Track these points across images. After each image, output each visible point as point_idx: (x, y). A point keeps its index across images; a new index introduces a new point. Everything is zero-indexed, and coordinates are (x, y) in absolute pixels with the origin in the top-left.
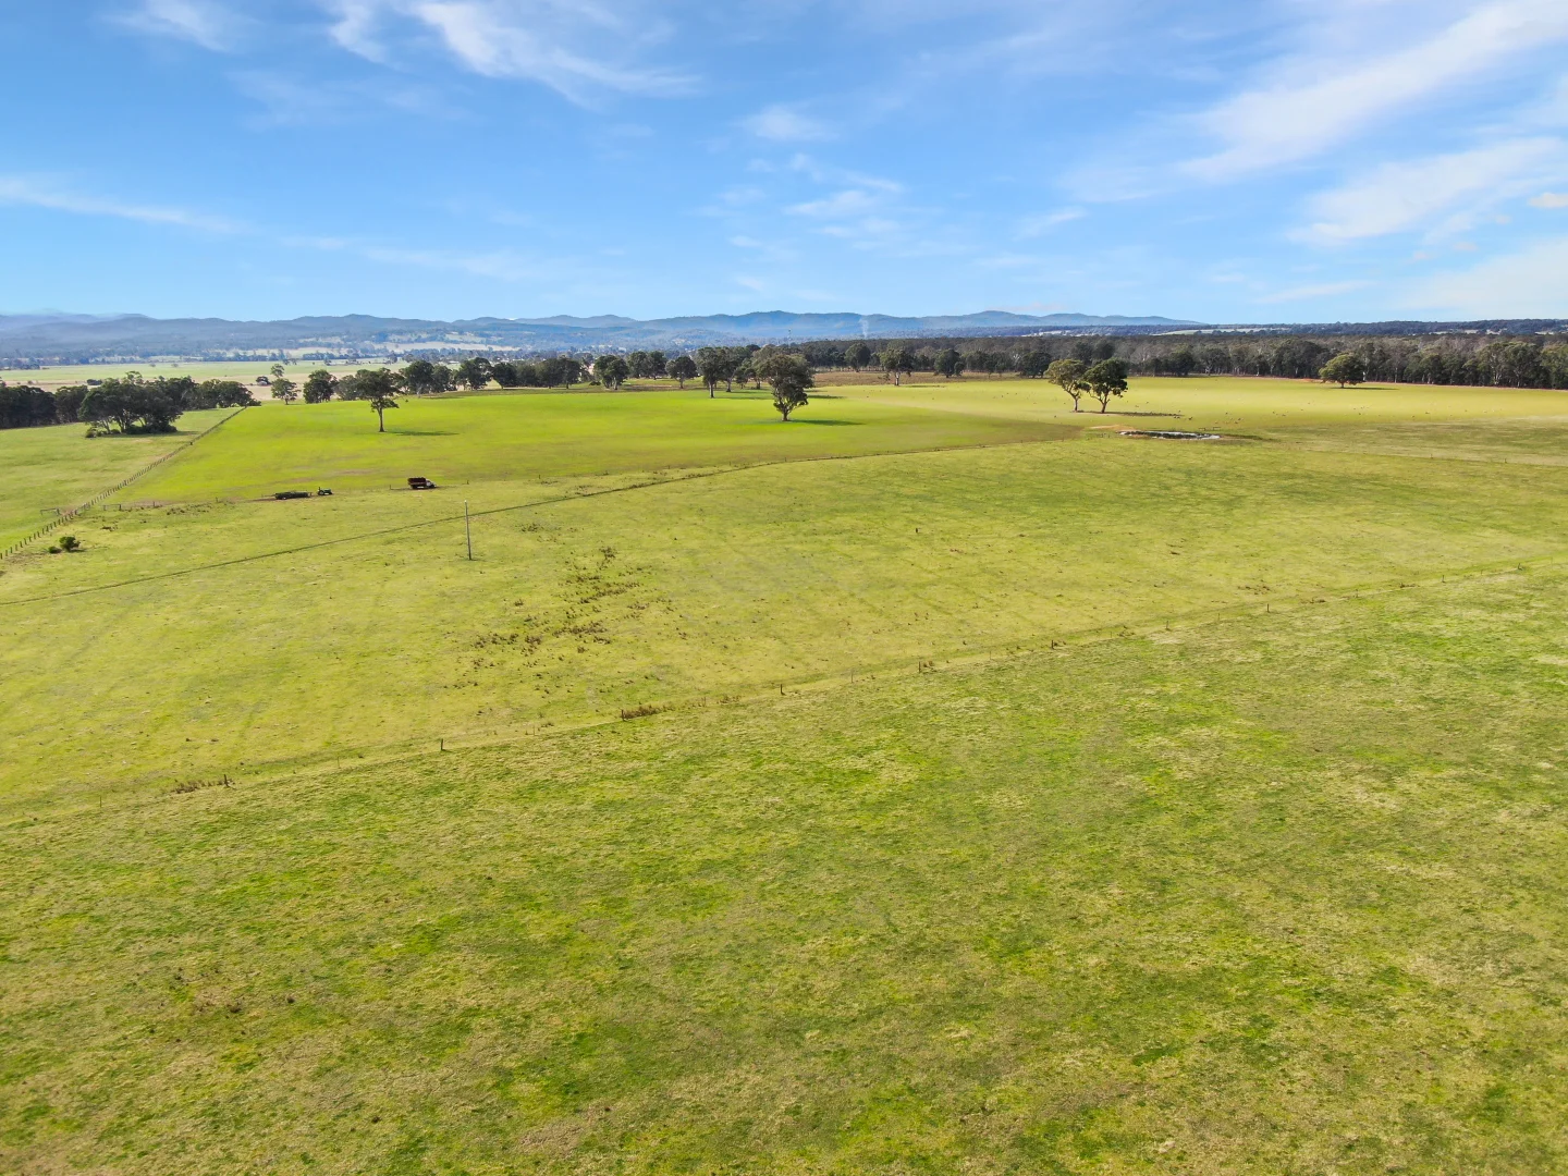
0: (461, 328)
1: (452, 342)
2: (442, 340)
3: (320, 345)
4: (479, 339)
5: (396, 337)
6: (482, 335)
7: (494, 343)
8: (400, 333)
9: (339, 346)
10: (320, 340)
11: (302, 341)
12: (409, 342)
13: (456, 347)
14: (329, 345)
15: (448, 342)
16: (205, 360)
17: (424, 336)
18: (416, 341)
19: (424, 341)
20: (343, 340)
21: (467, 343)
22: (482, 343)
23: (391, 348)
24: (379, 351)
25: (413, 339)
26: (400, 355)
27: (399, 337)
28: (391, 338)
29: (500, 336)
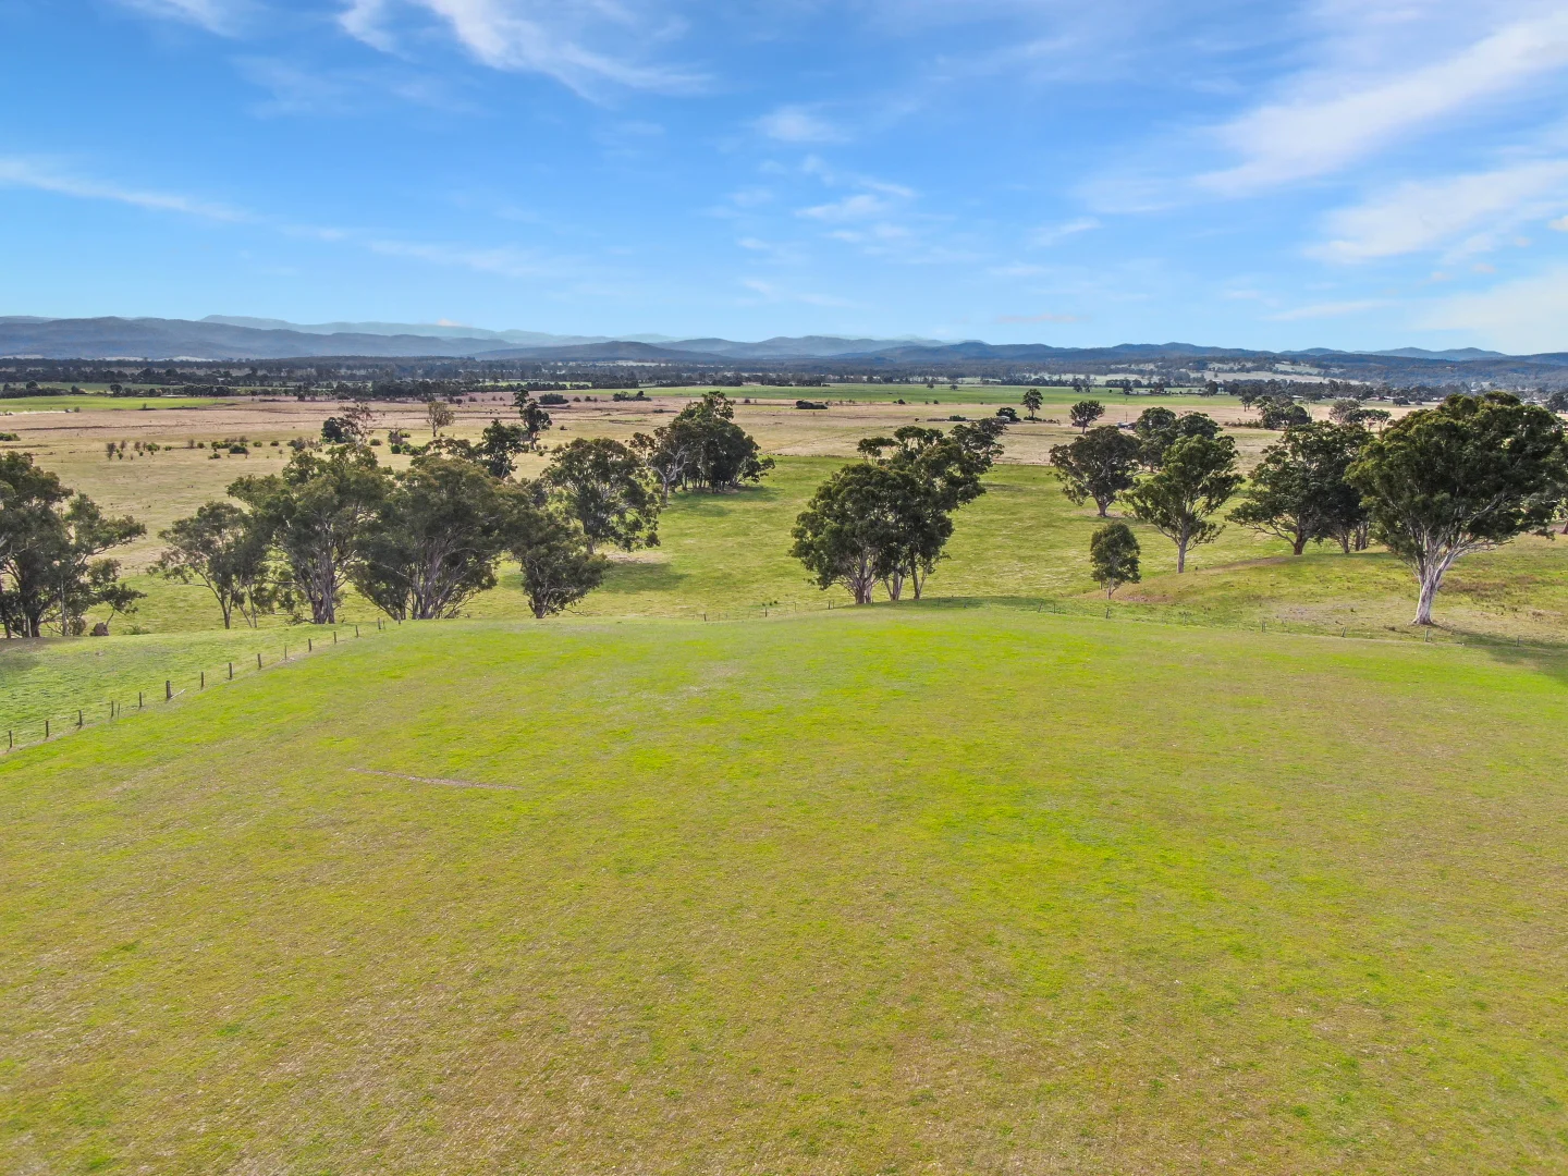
0: (1294, 359)
1: (1282, 372)
2: (1270, 370)
3: (1132, 372)
4: (1316, 371)
5: (1217, 366)
6: (1318, 366)
7: (1335, 376)
8: (1222, 360)
9: (1151, 373)
10: (1133, 367)
11: (1113, 367)
12: (1231, 370)
13: (1288, 378)
14: (1141, 372)
15: (1276, 372)
16: (1004, 383)
17: (1249, 365)
18: (1239, 370)
19: (1248, 371)
20: (1157, 367)
21: (1299, 374)
22: (1319, 375)
23: (1209, 376)
24: (1195, 379)
25: (1236, 368)
26: (1221, 385)
27: (1221, 366)
28: (1211, 366)
29: (1342, 367)
